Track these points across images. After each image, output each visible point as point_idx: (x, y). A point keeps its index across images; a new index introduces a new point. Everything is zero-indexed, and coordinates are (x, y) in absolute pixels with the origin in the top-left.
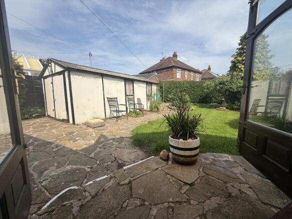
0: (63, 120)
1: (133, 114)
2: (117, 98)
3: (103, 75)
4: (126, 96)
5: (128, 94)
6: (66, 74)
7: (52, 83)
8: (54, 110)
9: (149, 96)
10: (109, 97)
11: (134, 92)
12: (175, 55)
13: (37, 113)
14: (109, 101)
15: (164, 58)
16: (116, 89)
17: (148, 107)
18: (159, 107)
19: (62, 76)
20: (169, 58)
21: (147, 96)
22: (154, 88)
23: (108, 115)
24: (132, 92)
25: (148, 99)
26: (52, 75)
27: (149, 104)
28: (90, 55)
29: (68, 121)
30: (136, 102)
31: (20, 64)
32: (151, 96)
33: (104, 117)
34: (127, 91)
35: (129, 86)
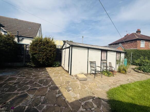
0: (66, 71)
1: (106, 73)
2: (95, 62)
3: (88, 48)
4: (101, 60)
5: (103, 59)
6: (71, 48)
7: (65, 52)
8: (64, 64)
9: (118, 61)
10: (91, 61)
11: (107, 58)
12: (139, 31)
13: (58, 64)
14: (90, 63)
15: (128, 34)
16: (96, 56)
17: (117, 69)
18: (127, 70)
19: (69, 49)
20: (133, 34)
21: (116, 61)
22: (123, 55)
23: (89, 72)
24: (106, 58)
25: (117, 63)
26: (66, 48)
27: (117, 67)
28: (83, 37)
29: (68, 72)
30: (108, 65)
31: (56, 44)
32: (120, 61)
33: (87, 73)
34: (102, 57)
35: (104, 54)
